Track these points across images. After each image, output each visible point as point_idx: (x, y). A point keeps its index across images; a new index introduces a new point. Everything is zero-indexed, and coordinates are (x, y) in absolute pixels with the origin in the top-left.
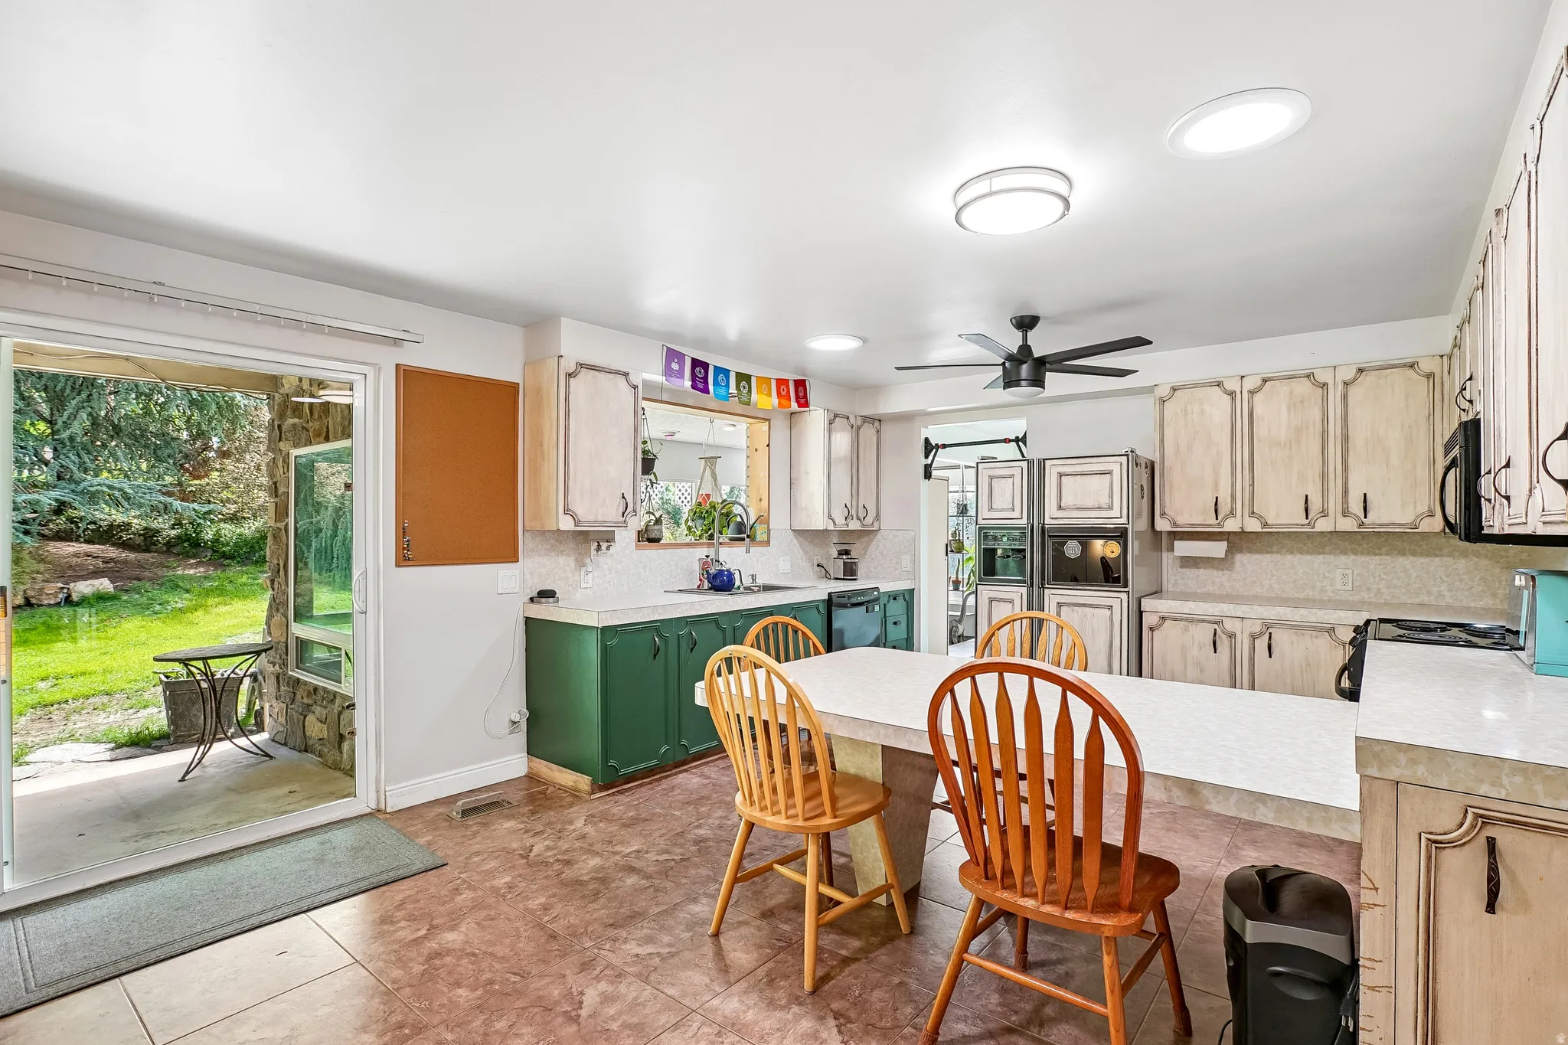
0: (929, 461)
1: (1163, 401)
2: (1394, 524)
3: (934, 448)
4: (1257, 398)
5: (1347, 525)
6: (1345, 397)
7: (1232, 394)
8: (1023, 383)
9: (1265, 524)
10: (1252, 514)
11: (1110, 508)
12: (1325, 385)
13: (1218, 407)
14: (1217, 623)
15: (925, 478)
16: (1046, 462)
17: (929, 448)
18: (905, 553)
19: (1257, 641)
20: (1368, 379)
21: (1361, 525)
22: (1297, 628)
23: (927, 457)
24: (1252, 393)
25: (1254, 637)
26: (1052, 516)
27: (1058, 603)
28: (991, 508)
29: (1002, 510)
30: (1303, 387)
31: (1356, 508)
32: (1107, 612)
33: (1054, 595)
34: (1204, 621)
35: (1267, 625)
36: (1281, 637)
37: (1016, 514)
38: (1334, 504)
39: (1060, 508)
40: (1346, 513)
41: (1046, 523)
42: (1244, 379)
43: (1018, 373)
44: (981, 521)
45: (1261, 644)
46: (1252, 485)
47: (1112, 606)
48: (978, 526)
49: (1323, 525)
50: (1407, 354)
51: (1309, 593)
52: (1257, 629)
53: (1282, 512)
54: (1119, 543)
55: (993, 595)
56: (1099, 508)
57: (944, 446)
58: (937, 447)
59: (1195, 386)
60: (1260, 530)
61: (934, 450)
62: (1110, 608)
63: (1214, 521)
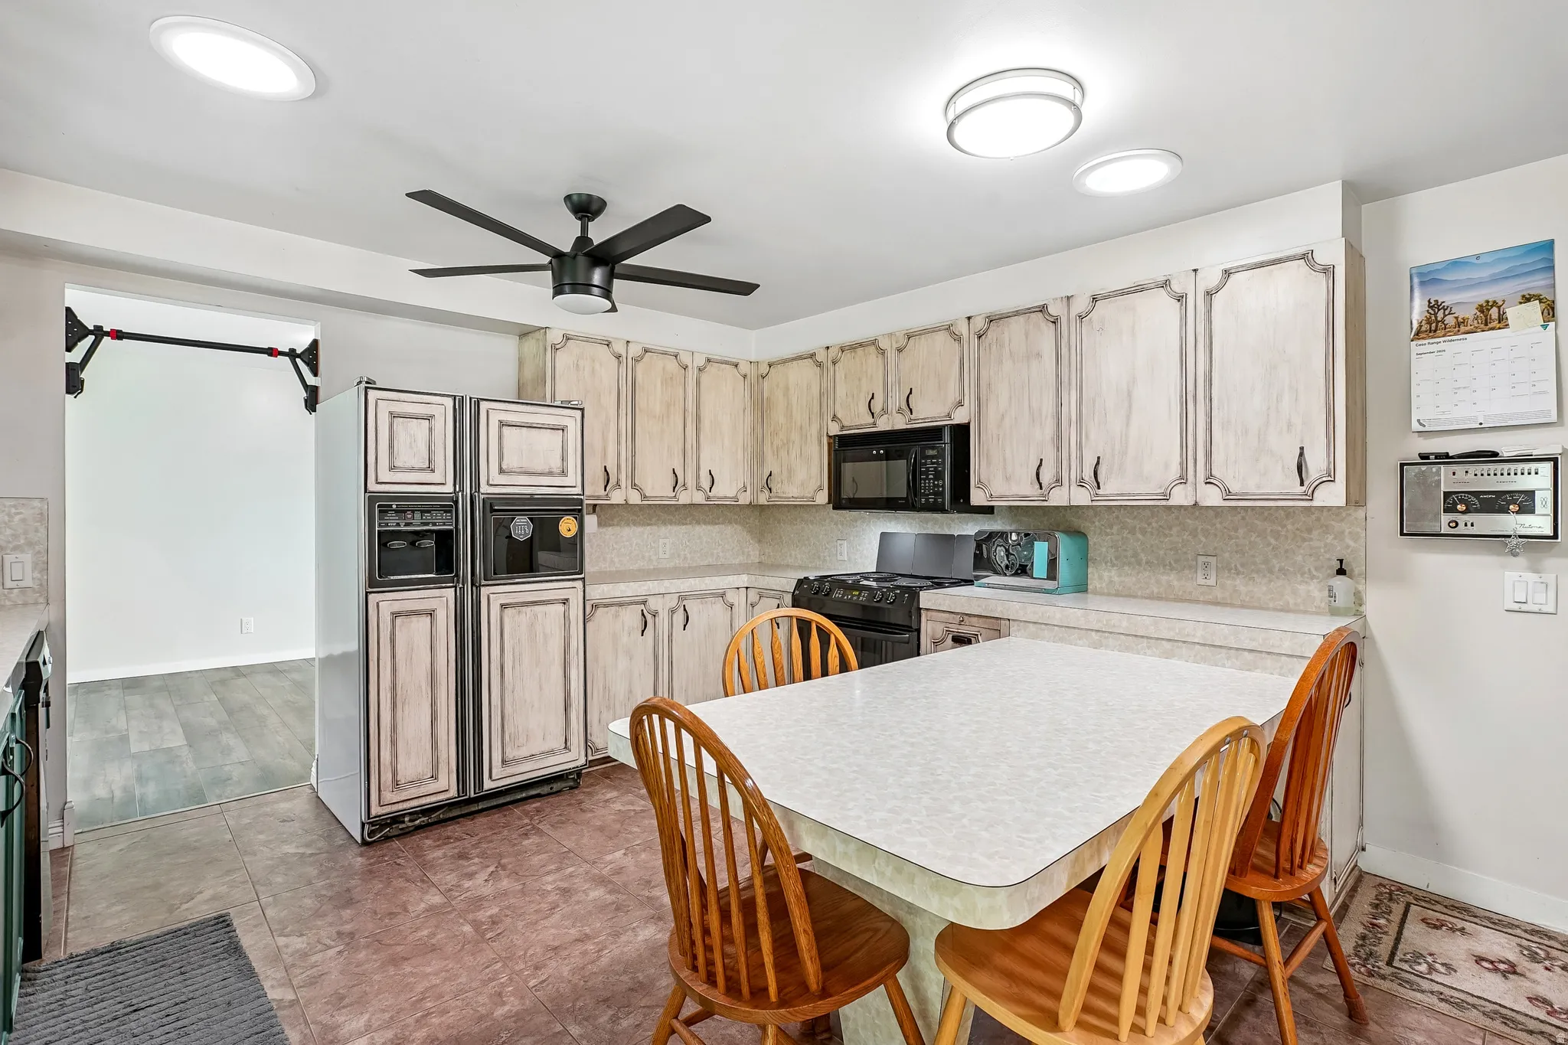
0: (76, 356)
1: (555, 348)
2: (726, 497)
3: (91, 332)
4: (640, 367)
5: (699, 498)
6: (698, 383)
7: (618, 357)
9: (644, 497)
10: (634, 486)
11: (564, 474)
12: (685, 368)
13: (607, 371)
14: (644, 603)
15: (68, 392)
16: (481, 403)
17: (75, 332)
18: (16, 548)
19: (675, 616)
20: (712, 369)
21: (708, 498)
22: (702, 596)
23: (70, 349)
24: (637, 360)
25: (673, 611)
26: (494, 482)
27: (502, 605)
28: (392, 468)
29: (412, 469)
30: (672, 365)
31: (705, 483)
32: (560, 608)
33: (496, 595)
34: (631, 603)
35: (682, 598)
36: (693, 607)
37: (436, 477)
38: (691, 482)
39: (501, 471)
40: (699, 488)
41: (482, 491)
42: (630, 344)
44: (373, 487)
45: (679, 617)
46: (633, 456)
47: (567, 600)
48: (367, 495)
49: (684, 498)
50: (732, 355)
52: (674, 604)
53: (657, 486)
54: (576, 518)
55: (397, 607)
56: (550, 474)
57: (118, 335)
58: (99, 333)
59: (588, 340)
60: (639, 502)
61: (91, 338)
62: (565, 602)
63: (604, 493)
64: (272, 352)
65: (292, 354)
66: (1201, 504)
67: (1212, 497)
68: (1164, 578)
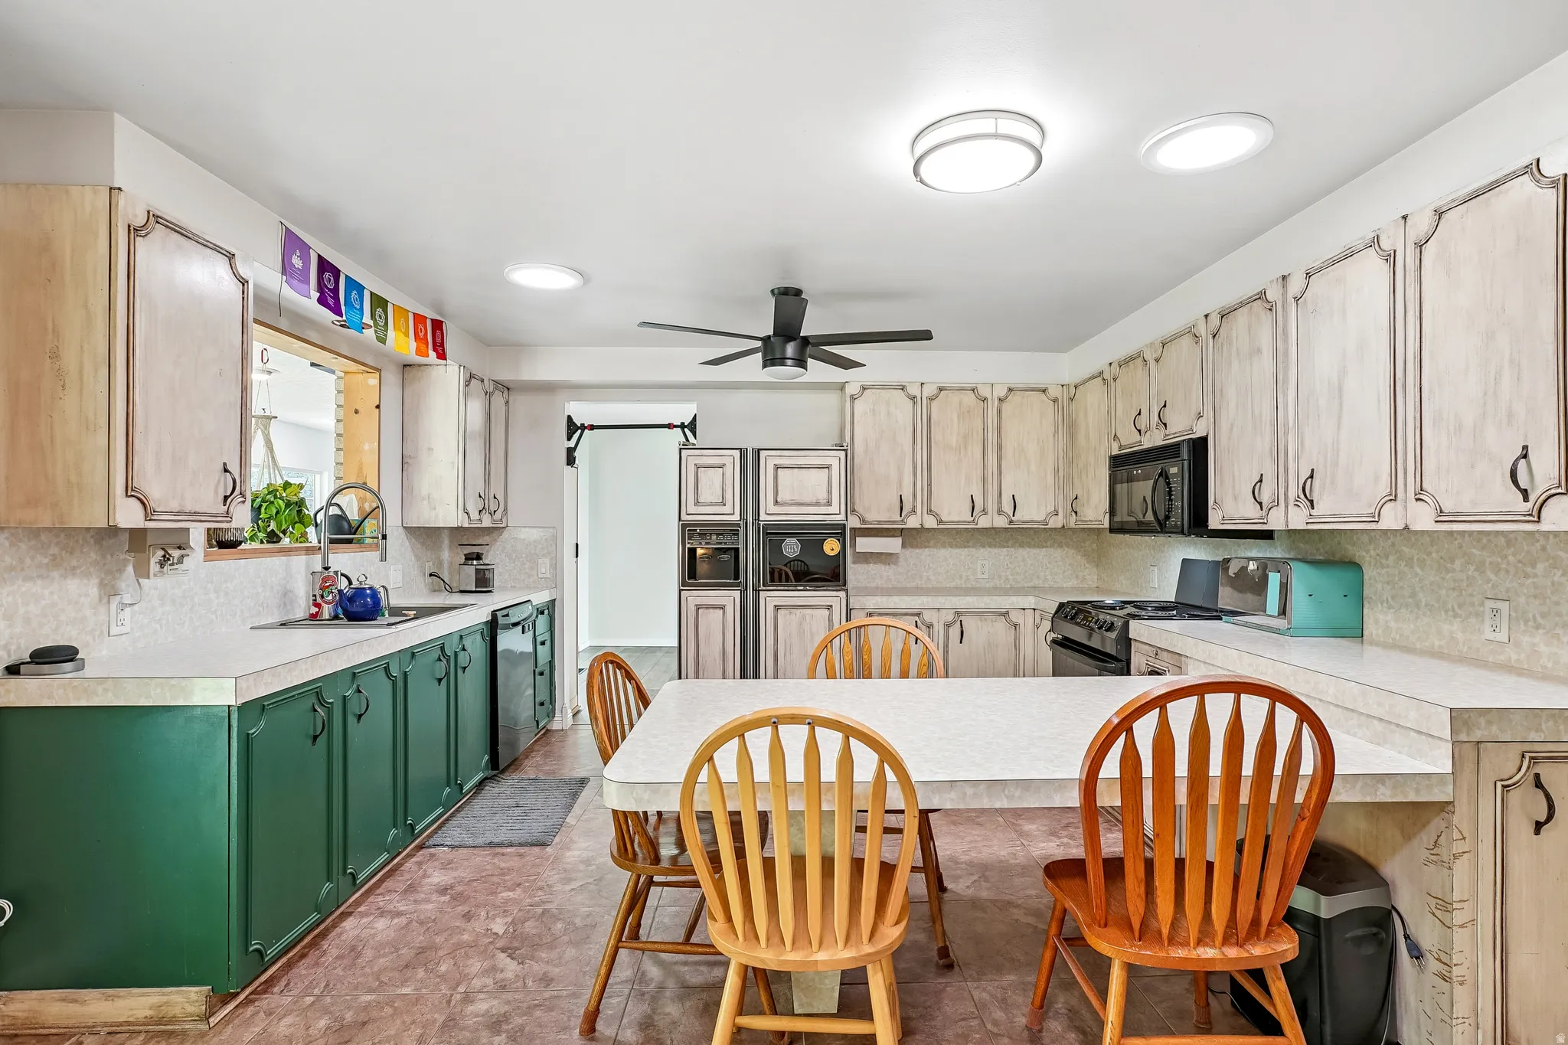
0: (572, 444)
1: (853, 398)
2: (1032, 521)
3: (579, 428)
4: (935, 404)
5: (1001, 522)
6: (1000, 412)
7: (913, 398)
8: (789, 362)
9: (940, 522)
10: (930, 512)
11: (829, 503)
12: (984, 400)
13: (902, 411)
14: (918, 615)
15: (568, 465)
16: (761, 452)
17: (572, 427)
18: (543, 555)
19: (951, 630)
20: (1015, 398)
21: (1011, 522)
22: (980, 614)
23: (569, 439)
24: (931, 399)
25: (948, 626)
26: (770, 513)
27: (775, 606)
28: (697, 503)
29: (711, 504)
30: (969, 398)
31: (1008, 508)
32: (826, 612)
33: (771, 598)
34: (906, 614)
35: (958, 614)
36: (969, 623)
37: (727, 509)
38: (992, 507)
39: (776, 503)
40: (1000, 512)
41: (761, 519)
42: (924, 386)
43: (784, 351)
44: (684, 517)
45: (955, 632)
46: (930, 485)
47: (831, 606)
48: (681, 523)
49: (984, 522)
50: (1040, 380)
51: (958, 582)
52: (950, 618)
53: (954, 510)
54: (839, 540)
55: (699, 601)
56: (817, 504)
57: (592, 427)
58: (583, 427)
59: (883, 387)
60: (936, 527)
61: (579, 431)
62: (829, 607)
63: (899, 518)
64: (670, 426)
65: (682, 426)
66: (1413, 528)
67: (1423, 519)
68: (1446, 627)
